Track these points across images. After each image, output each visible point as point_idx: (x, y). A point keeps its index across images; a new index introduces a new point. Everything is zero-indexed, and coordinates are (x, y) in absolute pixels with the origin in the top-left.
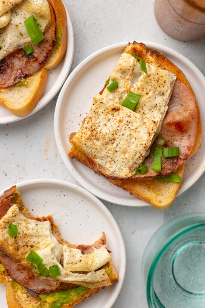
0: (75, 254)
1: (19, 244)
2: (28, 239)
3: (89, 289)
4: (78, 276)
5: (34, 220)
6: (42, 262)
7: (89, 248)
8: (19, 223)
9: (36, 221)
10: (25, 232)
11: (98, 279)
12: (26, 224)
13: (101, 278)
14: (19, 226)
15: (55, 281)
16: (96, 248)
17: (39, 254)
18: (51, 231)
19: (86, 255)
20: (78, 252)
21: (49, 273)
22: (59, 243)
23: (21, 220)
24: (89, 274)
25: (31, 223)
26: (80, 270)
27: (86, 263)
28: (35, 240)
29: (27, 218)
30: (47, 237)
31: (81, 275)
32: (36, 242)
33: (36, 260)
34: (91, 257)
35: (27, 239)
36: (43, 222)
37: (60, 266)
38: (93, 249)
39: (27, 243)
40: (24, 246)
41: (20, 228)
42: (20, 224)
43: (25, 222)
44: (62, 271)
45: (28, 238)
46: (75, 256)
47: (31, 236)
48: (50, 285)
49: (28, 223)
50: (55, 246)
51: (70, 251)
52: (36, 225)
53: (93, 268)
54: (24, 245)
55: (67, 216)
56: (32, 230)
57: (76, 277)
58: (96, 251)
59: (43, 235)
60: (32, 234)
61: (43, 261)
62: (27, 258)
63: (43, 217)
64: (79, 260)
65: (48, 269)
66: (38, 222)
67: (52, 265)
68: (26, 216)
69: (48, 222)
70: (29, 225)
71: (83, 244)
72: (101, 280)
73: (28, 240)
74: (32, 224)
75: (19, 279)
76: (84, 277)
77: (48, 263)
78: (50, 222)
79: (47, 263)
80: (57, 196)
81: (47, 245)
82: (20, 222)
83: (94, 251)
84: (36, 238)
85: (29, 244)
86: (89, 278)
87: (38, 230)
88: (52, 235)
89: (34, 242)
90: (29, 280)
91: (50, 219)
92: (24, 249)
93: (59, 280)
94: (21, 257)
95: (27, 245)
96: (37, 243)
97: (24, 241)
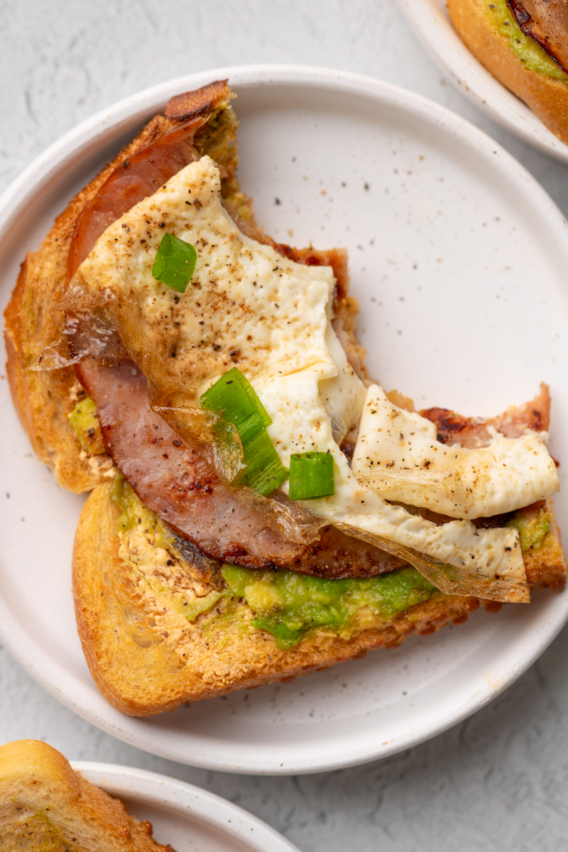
0: (412, 434)
1: (183, 328)
2: (228, 318)
3: (436, 590)
4: (403, 520)
5: (268, 249)
6: (266, 426)
7: (472, 427)
8: (205, 244)
9: (278, 256)
10: (222, 285)
11: (482, 560)
12: (231, 254)
13: (491, 560)
14: (204, 253)
15: (299, 522)
16: (500, 435)
17: (258, 394)
18: (331, 311)
19: (456, 448)
20: (425, 429)
21: (282, 481)
22: (351, 369)
23: (217, 233)
24: (449, 527)
25: (255, 255)
26: (418, 501)
27: (453, 472)
28: (257, 330)
29: (244, 233)
30: (308, 329)
31: (417, 519)
32: (256, 342)
33: (243, 412)
34: (474, 463)
35: (222, 319)
36: (305, 267)
37: (340, 459)
38: (490, 437)
39: (217, 334)
40: (203, 343)
41: (207, 265)
42: (208, 247)
43: (230, 244)
44: (342, 482)
45: (229, 313)
46: (408, 438)
47: (240, 309)
48: (273, 533)
49: (243, 250)
50: (336, 375)
51: (395, 415)
52: (276, 269)
53: (473, 505)
54: (204, 337)
55: (415, 267)
56: (255, 284)
57: (396, 523)
58: (498, 444)
59: (296, 320)
60: (247, 302)
61: (271, 422)
62: (203, 396)
63: (311, 249)
64: (420, 461)
65: (287, 463)
66: (286, 263)
67: (309, 449)
68: (242, 224)
69: (328, 271)
70: (244, 261)
71: (449, 408)
72: (490, 571)
73: (224, 323)
74: (260, 262)
75: (146, 480)
76: (428, 534)
77: (292, 436)
78: (336, 275)
79: (284, 437)
80: (396, 171)
81: (303, 364)
82: (212, 239)
83: (492, 442)
84: (260, 324)
85: (227, 341)
86: (446, 543)
87: (276, 291)
88: (333, 334)
89: (250, 338)
90: (190, 494)
91: (336, 262)
92: (201, 359)
93: (318, 520)
94: (181, 384)
95: (219, 342)
96: (260, 348)
97: (207, 322)
